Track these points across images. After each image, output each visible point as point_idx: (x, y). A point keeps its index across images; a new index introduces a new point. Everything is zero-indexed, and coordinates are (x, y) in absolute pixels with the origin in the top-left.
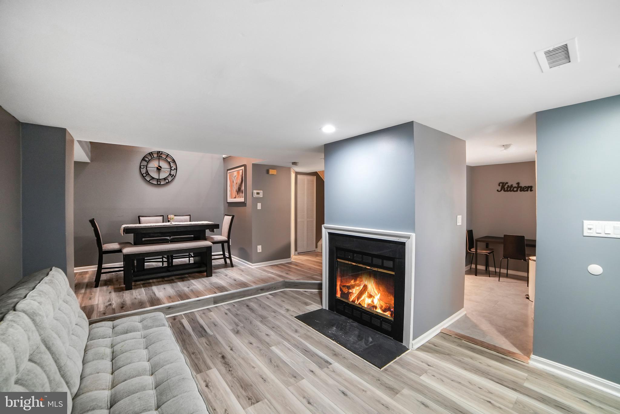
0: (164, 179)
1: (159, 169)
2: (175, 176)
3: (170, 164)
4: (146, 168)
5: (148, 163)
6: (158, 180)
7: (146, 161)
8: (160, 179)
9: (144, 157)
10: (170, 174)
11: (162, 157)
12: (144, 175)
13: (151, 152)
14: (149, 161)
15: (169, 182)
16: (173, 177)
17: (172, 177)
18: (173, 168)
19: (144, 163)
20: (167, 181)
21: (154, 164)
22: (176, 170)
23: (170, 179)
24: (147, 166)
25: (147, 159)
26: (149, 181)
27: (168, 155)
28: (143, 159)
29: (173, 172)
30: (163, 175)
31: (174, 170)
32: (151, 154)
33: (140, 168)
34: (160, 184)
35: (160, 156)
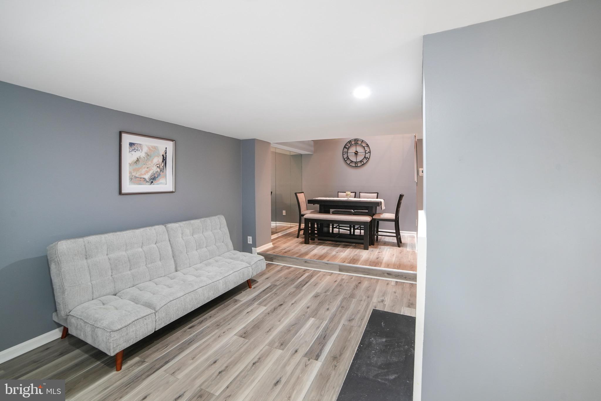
0: (360, 162)
1: (356, 153)
2: (369, 159)
3: (365, 148)
4: (347, 154)
5: (348, 149)
6: (356, 163)
7: (346, 148)
8: (357, 162)
9: (346, 145)
10: (365, 157)
11: (358, 143)
12: (346, 159)
13: (350, 141)
14: (348, 148)
15: (364, 164)
16: (368, 159)
17: (366, 159)
18: (367, 152)
19: (346, 150)
20: (363, 163)
21: (352, 150)
22: (370, 153)
23: (365, 161)
24: (347, 152)
25: (347, 147)
26: (349, 164)
27: (362, 141)
28: (345, 147)
29: (367, 155)
30: (359, 158)
31: (368, 153)
32: (350, 142)
33: (343, 154)
34: (357, 166)
35: (356, 143)
